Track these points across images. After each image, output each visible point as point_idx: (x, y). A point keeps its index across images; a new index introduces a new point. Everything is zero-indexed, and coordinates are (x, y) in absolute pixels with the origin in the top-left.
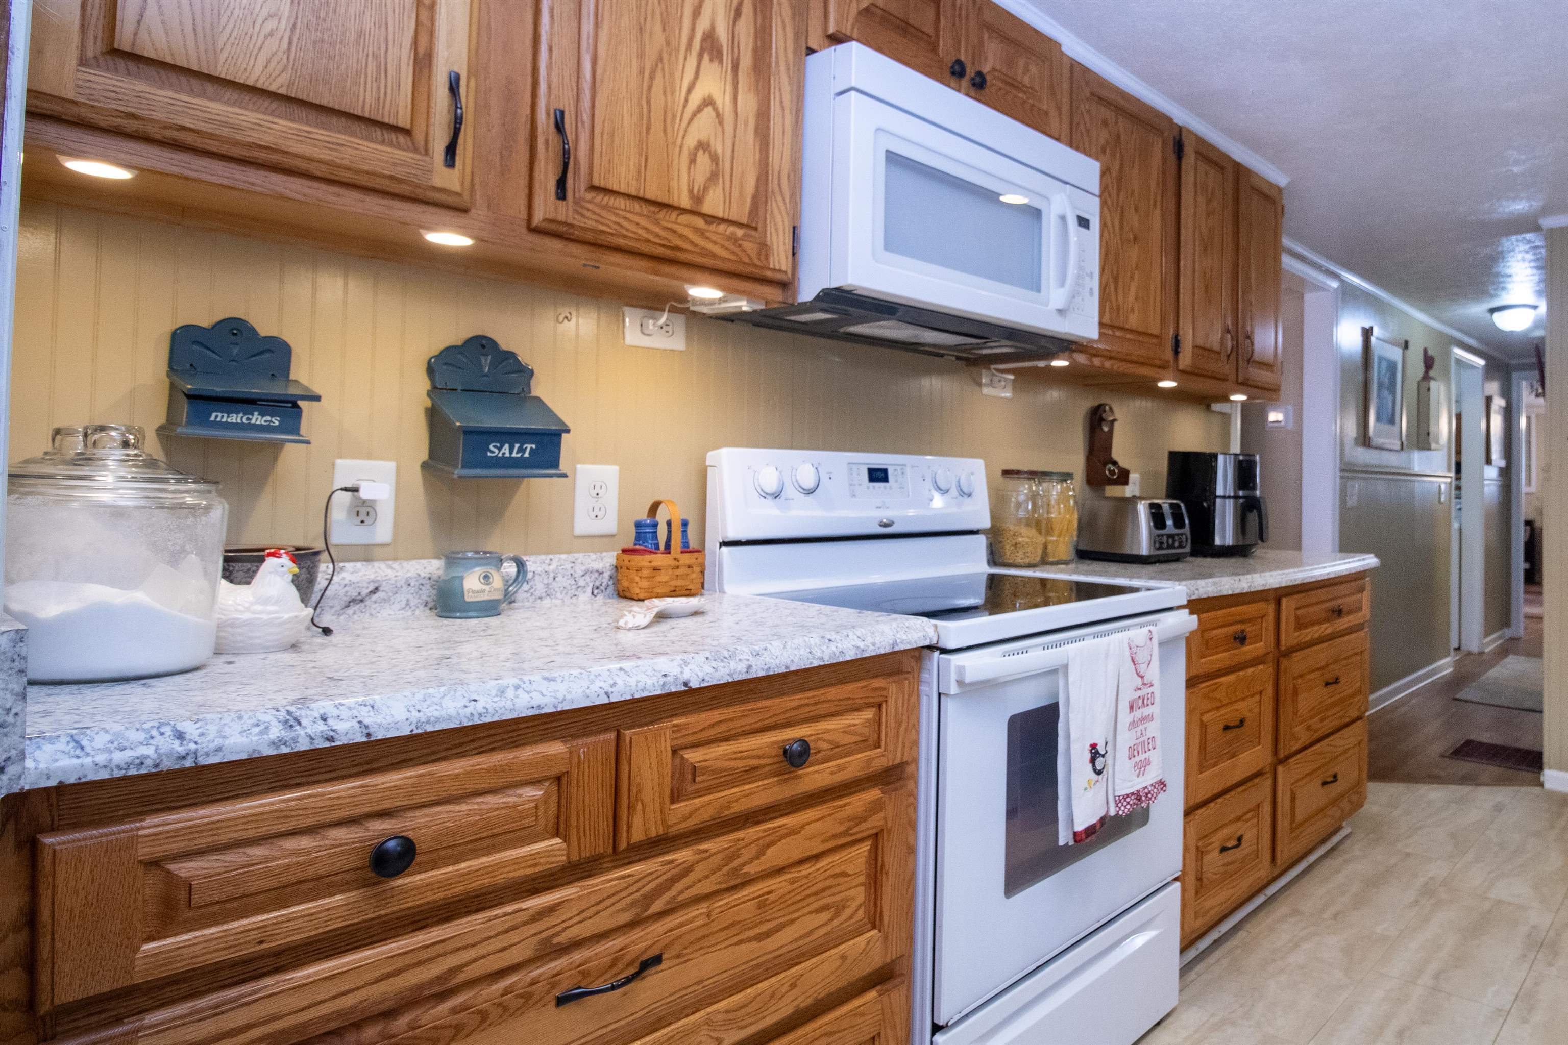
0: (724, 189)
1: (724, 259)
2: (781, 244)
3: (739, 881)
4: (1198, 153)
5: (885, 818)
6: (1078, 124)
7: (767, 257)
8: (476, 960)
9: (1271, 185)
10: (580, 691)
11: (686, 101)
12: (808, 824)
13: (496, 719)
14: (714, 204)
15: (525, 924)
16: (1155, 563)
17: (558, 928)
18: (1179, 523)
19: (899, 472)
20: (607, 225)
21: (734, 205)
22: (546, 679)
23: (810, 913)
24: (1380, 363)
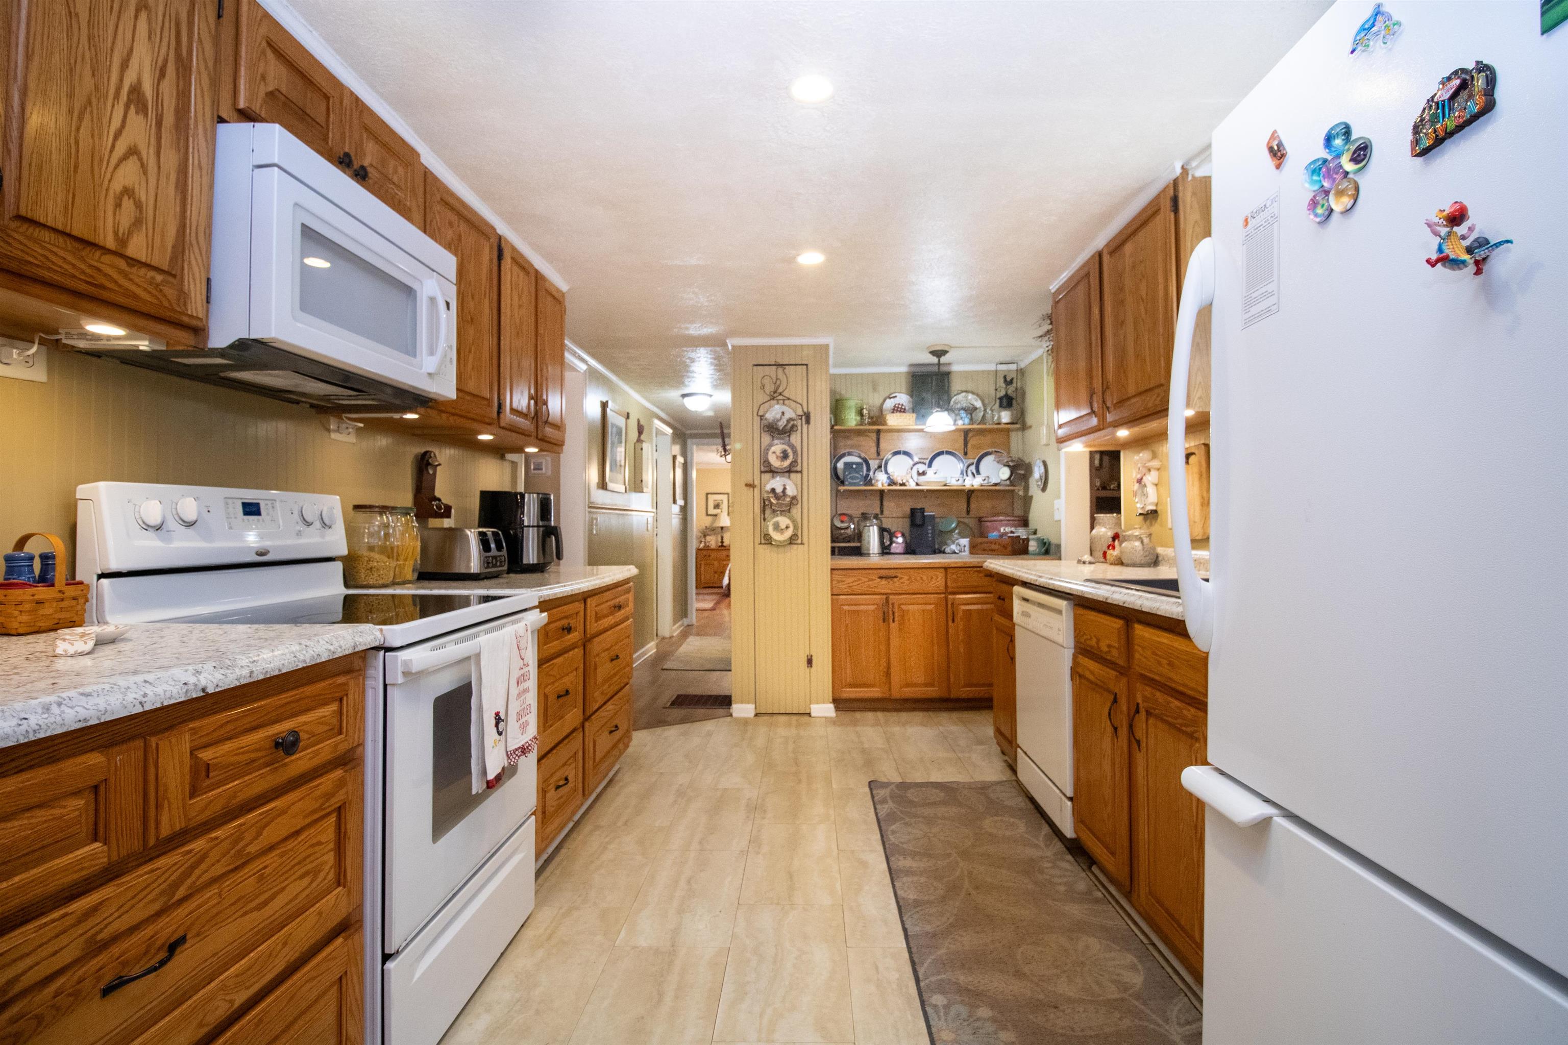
0: (147, 236)
1: (145, 302)
2: (198, 293)
3: (243, 860)
4: (513, 258)
5: (347, 793)
6: (431, 221)
7: (185, 304)
8: (31, 968)
9: (558, 290)
10: (118, 703)
11: (113, 146)
12: (293, 804)
13: (48, 734)
14: (137, 248)
15: (73, 926)
16: (483, 579)
17: (102, 925)
18: (499, 547)
19: (270, 505)
20: (34, 257)
21: (156, 252)
22: (82, 694)
23: (295, 880)
24: (612, 427)
